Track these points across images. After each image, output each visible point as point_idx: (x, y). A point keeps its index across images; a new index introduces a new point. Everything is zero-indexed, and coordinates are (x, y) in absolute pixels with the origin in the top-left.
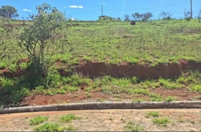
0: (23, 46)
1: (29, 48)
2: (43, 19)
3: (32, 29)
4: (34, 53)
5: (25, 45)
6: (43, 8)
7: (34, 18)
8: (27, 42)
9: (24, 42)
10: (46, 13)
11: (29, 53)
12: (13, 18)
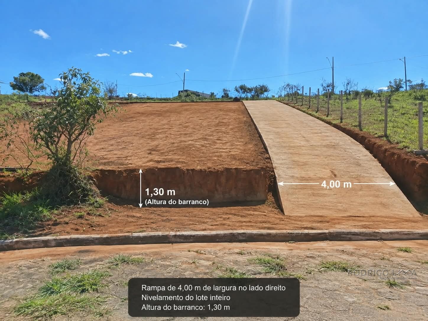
0: (39, 141)
1: (50, 144)
2: (70, 95)
3: (55, 113)
4: (57, 150)
5: (42, 139)
6: (71, 77)
7: (57, 94)
8: (45, 133)
9: (42, 133)
10: (75, 83)
11: (49, 151)
12: (36, 93)
